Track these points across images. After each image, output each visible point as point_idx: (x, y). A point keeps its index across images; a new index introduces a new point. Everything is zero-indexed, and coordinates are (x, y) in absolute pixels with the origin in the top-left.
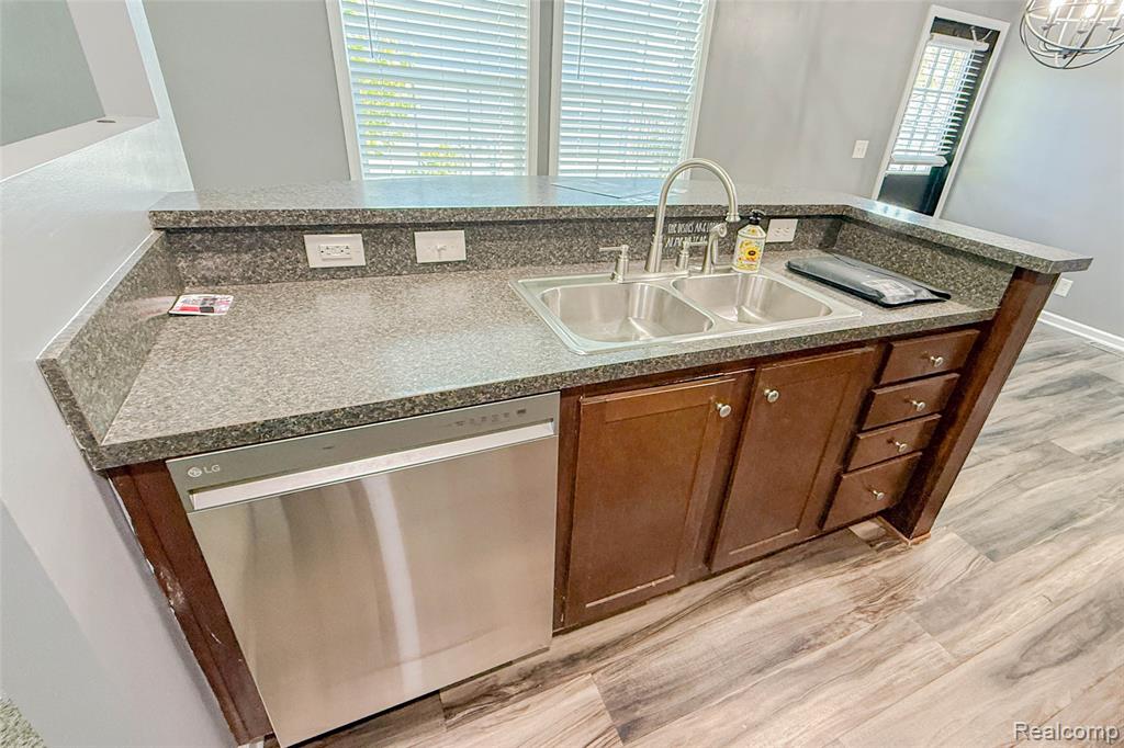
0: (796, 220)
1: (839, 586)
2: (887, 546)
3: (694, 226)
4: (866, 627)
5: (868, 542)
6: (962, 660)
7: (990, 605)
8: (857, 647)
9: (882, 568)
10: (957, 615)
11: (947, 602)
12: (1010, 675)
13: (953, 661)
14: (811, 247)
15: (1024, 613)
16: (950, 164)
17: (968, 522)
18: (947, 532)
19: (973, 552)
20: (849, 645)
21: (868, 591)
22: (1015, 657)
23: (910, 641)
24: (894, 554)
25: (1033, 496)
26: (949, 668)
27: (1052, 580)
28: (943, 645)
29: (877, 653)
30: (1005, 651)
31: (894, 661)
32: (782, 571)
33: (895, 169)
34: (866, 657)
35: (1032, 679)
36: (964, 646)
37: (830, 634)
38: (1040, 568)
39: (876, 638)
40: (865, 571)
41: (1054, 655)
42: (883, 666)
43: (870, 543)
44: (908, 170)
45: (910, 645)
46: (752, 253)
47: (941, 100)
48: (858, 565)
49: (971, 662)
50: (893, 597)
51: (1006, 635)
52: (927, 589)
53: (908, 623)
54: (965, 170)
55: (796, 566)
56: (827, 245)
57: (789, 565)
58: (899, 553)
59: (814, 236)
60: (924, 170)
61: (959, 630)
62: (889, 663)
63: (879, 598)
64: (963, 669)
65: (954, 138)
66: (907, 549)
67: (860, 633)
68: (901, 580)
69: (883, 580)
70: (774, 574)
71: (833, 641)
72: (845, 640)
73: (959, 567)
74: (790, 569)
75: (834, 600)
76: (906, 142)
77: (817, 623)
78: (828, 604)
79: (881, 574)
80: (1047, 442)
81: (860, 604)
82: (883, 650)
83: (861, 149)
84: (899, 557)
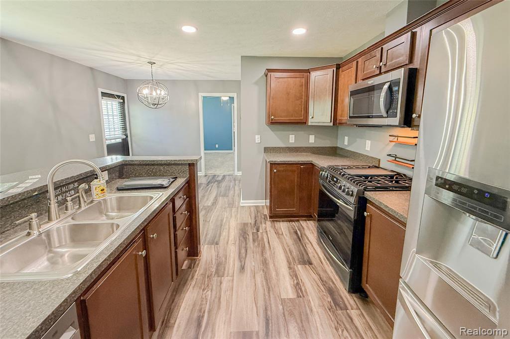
0: (107, 171)
1: (193, 290)
2: (194, 264)
3: (61, 190)
4: (209, 292)
5: (189, 268)
6: (233, 276)
7: (226, 256)
8: (212, 301)
9: (199, 271)
10: (223, 266)
11: (219, 265)
12: (242, 268)
13: (231, 278)
14: (116, 179)
15: (232, 251)
16: (127, 137)
17: (206, 240)
18: (204, 246)
19: (213, 246)
20: (210, 302)
21: (201, 282)
22: (240, 264)
23: (221, 284)
24: (198, 265)
25: (212, 222)
26: (233, 280)
27: (230, 239)
28: (227, 276)
29: (218, 296)
30: (237, 264)
31: (222, 293)
32: (173, 304)
33: (108, 142)
34: (217, 300)
35: (246, 265)
36: (231, 272)
37: (203, 306)
38: (227, 238)
39: (214, 293)
40: (196, 277)
41: (244, 255)
42: (222, 298)
43: (190, 267)
44: (113, 141)
45: (222, 285)
46: (103, 190)
47: (110, 118)
48: (193, 277)
49: (235, 274)
50: (208, 277)
51: (234, 260)
52: (212, 266)
53: (217, 280)
54: (133, 138)
55: (176, 297)
56: (121, 176)
57: (174, 300)
58: (199, 263)
59: (115, 175)
60: (120, 140)
61: (226, 269)
62: (222, 296)
63: (205, 281)
64: (235, 278)
65: (125, 129)
66: (200, 260)
67: (210, 296)
68: (206, 270)
69: (202, 274)
70: (172, 307)
71: (206, 307)
72: (208, 303)
73: (214, 254)
74: (175, 300)
75: (196, 295)
76: (108, 132)
77: (198, 308)
78: (195, 298)
79: (200, 273)
80: (204, 206)
81: (202, 288)
82: (218, 294)
83: (92, 138)
84: (200, 264)
